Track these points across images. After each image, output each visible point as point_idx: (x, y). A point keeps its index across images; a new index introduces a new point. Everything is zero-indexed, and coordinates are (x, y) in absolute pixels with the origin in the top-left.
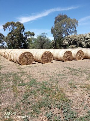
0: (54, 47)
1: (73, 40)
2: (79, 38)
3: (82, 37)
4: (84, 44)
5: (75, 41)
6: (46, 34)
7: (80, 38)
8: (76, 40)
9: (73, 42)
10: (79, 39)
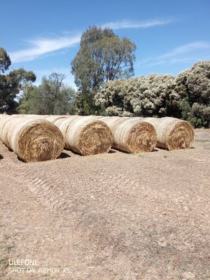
0: (79, 111)
1: (113, 93)
2: (127, 87)
3: (134, 85)
4: (135, 104)
5: (118, 96)
6: (63, 77)
7: (130, 87)
8: (120, 94)
9: (113, 100)
10: (127, 91)
